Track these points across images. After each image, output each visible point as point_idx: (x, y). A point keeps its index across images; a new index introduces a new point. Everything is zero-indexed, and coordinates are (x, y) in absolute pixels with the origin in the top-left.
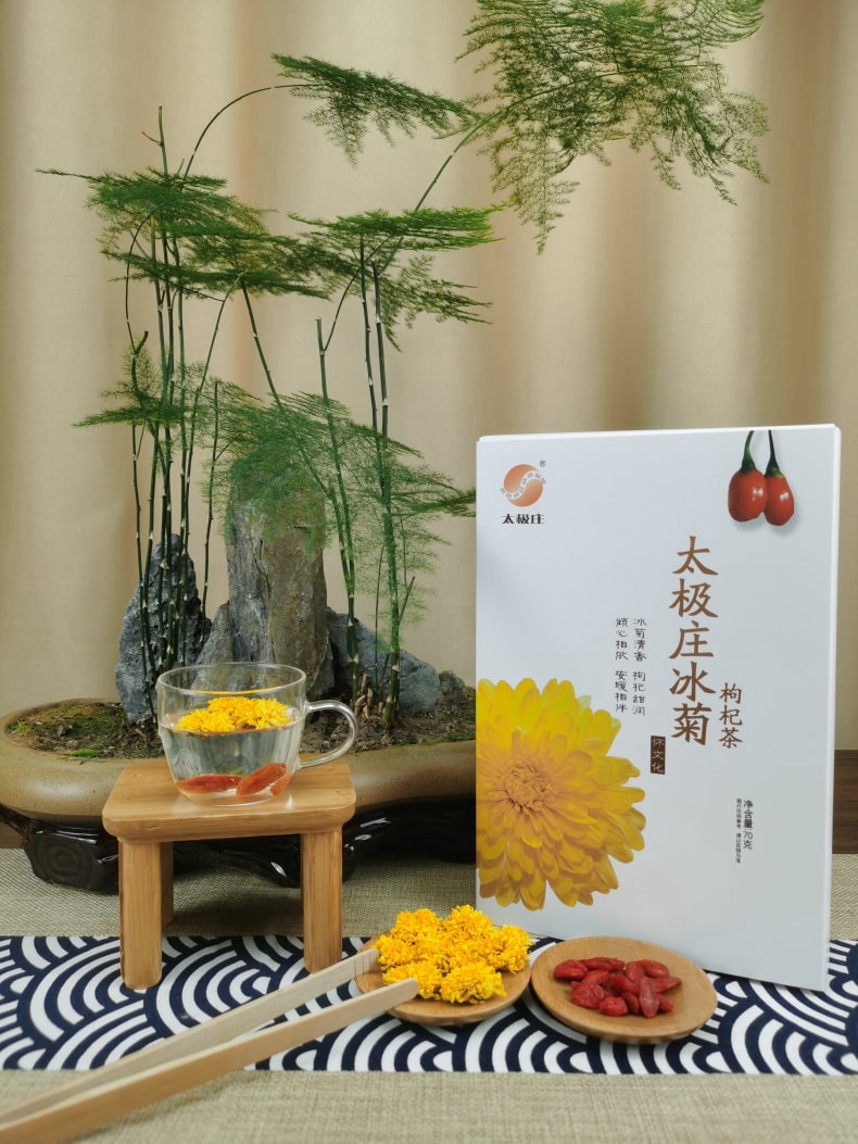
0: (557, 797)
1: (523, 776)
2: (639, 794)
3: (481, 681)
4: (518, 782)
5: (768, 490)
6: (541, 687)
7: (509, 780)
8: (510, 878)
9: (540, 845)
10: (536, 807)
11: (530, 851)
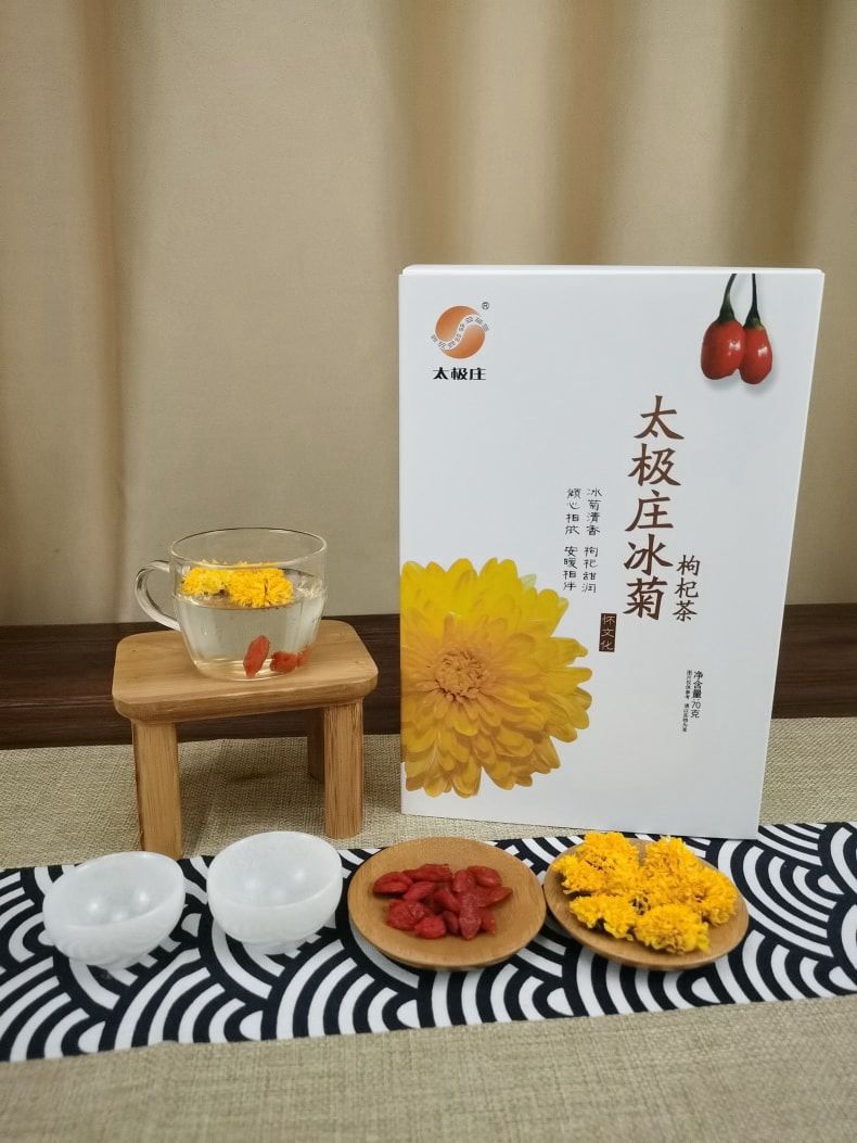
0: (496, 682)
1: (456, 664)
2: (586, 673)
3: (408, 563)
4: (452, 670)
5: (746, 344)
6: (478, 567)
7: (441, 668)
8: (441, 768)
9: (476, 732)
10: (471, 695)
11: (463, 740)
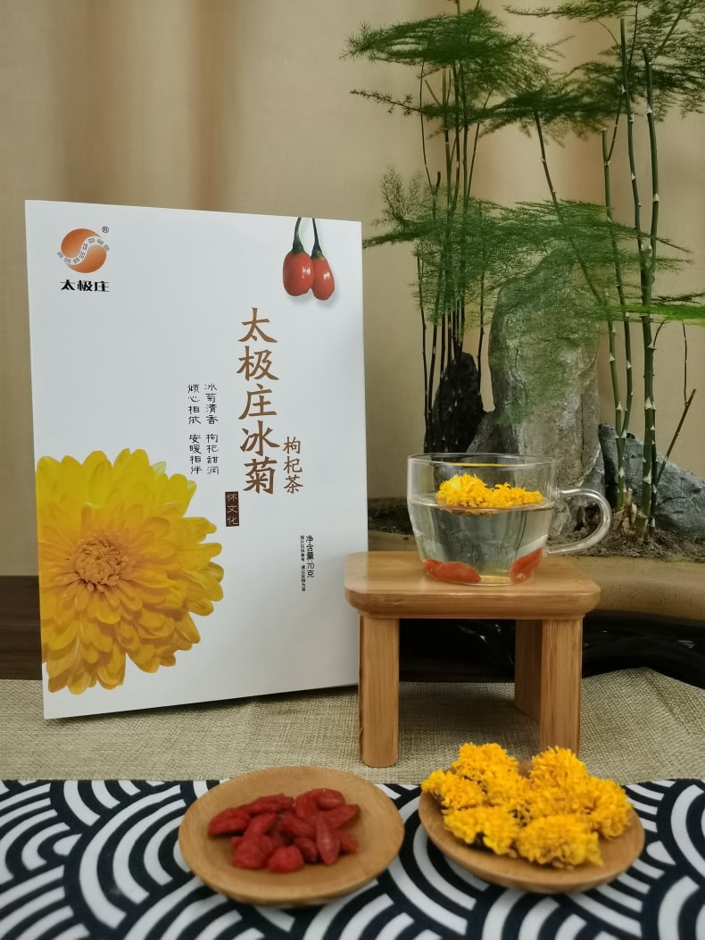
0: (135, 567)
1: (96, 553)
2: (216, 548)
3: (42, 460)
4: (91, 560)
5: (314, 270)
6: (112, 458)
7: (80, 560)
8: (85, 662)
9: (118, 619)
10: (112, 583)
11: (107, 629)
